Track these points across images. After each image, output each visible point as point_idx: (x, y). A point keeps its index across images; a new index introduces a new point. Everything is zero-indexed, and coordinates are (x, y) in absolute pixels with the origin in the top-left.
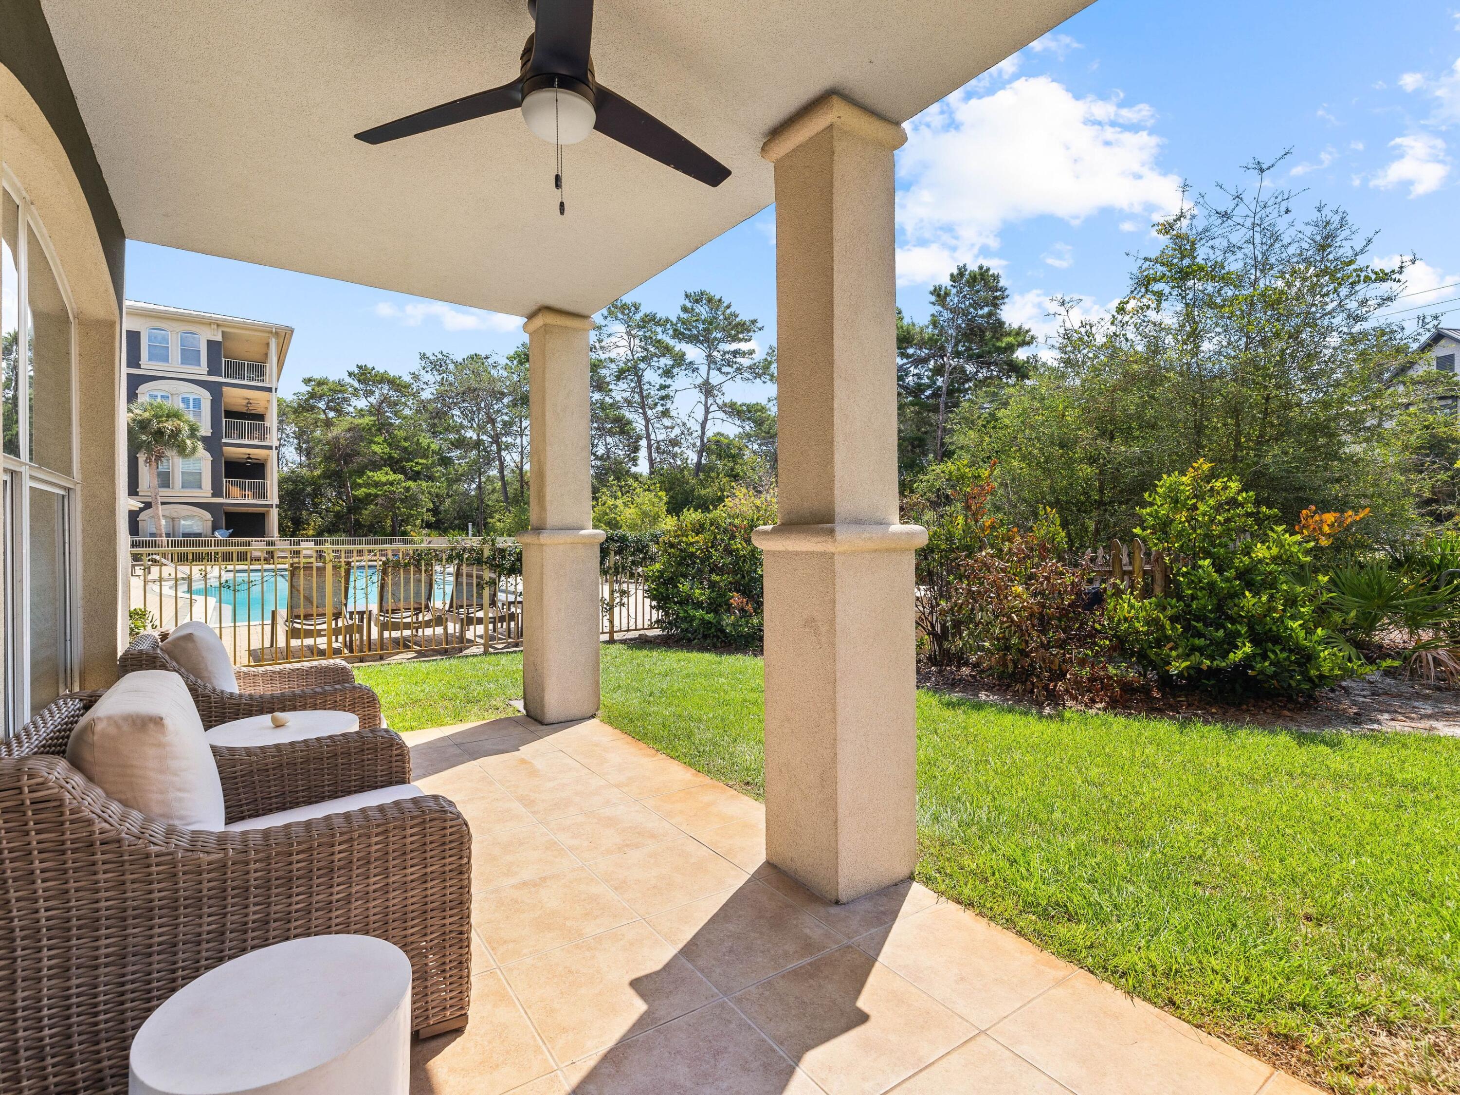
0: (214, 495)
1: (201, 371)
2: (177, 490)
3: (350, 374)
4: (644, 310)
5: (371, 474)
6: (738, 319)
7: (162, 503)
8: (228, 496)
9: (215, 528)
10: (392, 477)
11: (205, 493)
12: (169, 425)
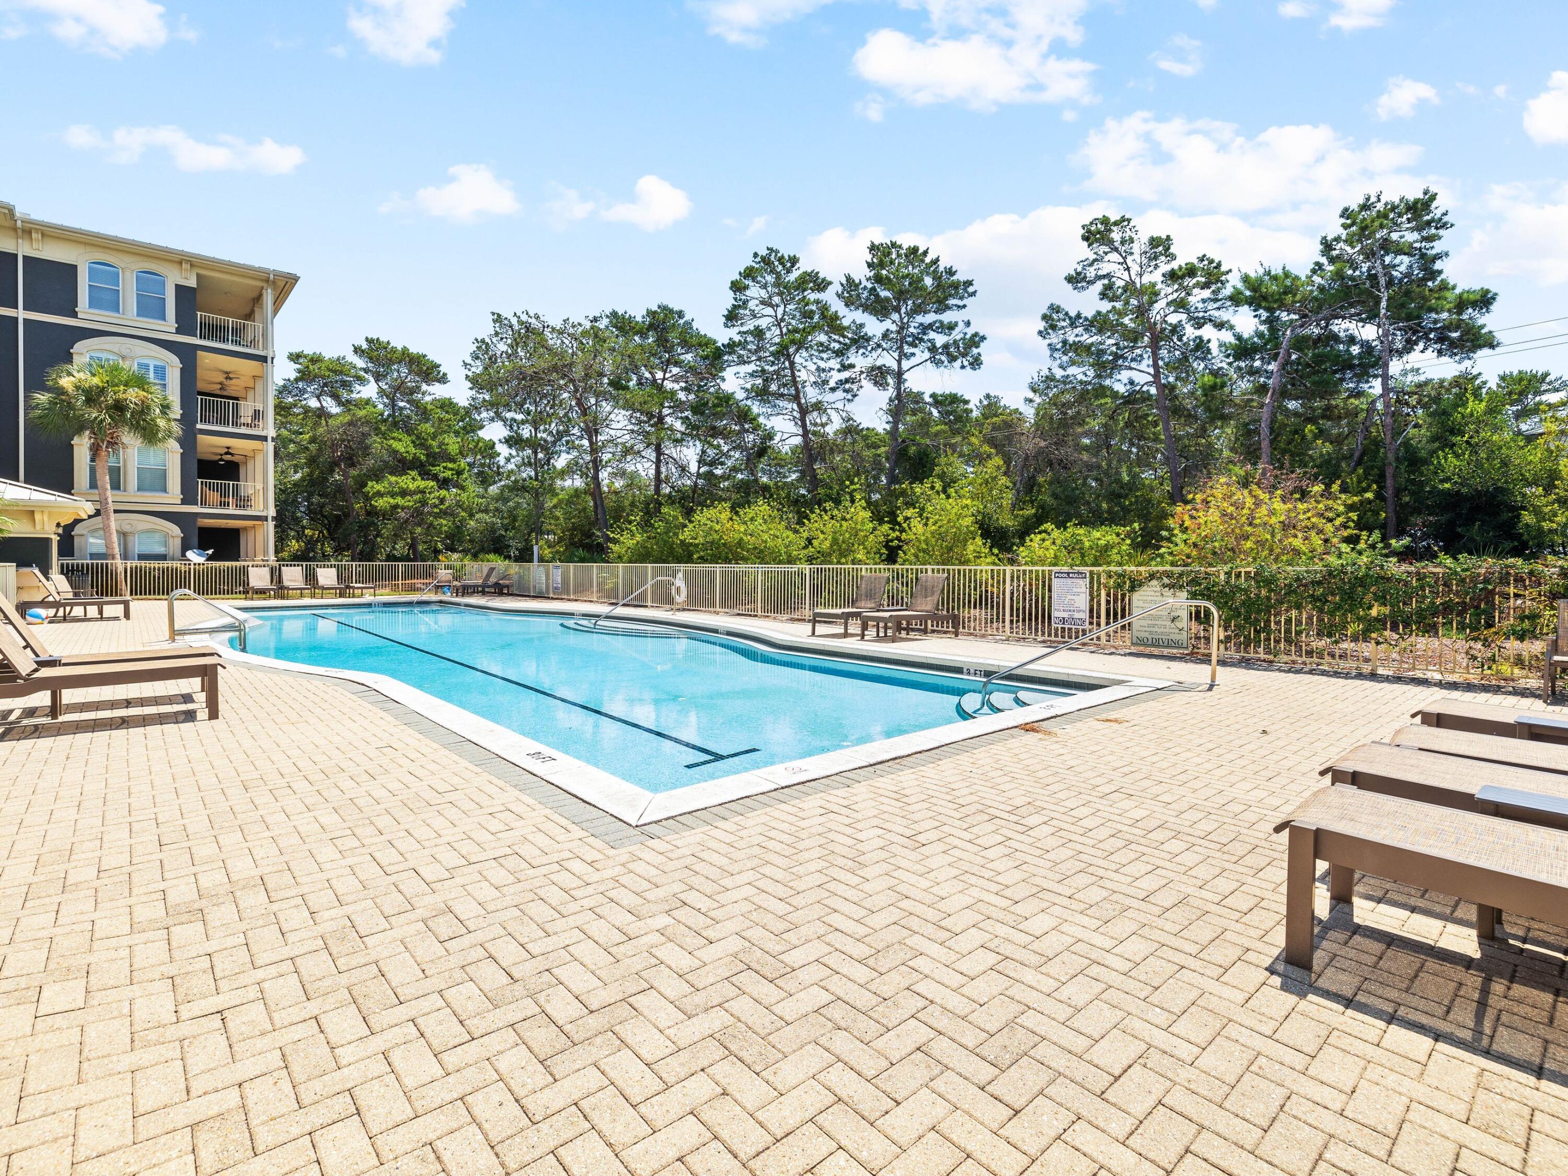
0: (184, 502)
1: (167, 327)
2: (132, 493)
3: (357, 350)
4: (804, 266)
5: (393, 479)
6: (955, 278)
7: (116, 511)
8: (204, 503)
9: (185, 547)
10: (422, 484)
11: (172, 499)
12: (133, 395)
